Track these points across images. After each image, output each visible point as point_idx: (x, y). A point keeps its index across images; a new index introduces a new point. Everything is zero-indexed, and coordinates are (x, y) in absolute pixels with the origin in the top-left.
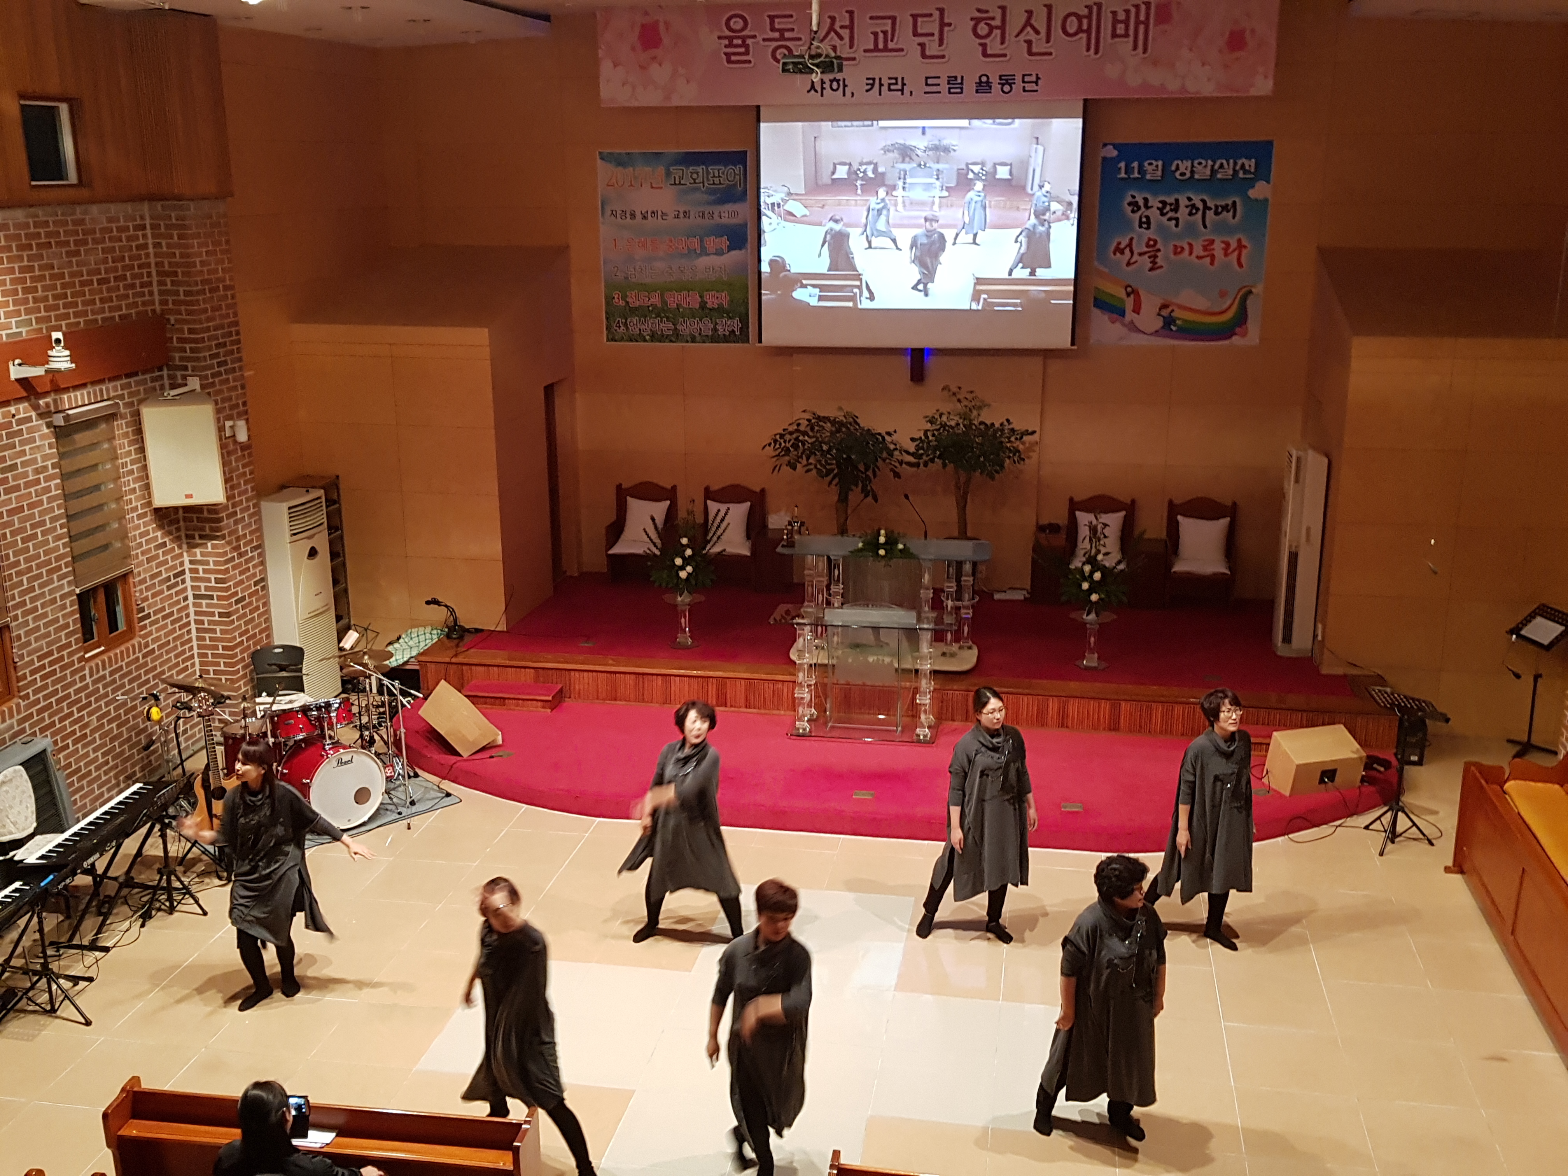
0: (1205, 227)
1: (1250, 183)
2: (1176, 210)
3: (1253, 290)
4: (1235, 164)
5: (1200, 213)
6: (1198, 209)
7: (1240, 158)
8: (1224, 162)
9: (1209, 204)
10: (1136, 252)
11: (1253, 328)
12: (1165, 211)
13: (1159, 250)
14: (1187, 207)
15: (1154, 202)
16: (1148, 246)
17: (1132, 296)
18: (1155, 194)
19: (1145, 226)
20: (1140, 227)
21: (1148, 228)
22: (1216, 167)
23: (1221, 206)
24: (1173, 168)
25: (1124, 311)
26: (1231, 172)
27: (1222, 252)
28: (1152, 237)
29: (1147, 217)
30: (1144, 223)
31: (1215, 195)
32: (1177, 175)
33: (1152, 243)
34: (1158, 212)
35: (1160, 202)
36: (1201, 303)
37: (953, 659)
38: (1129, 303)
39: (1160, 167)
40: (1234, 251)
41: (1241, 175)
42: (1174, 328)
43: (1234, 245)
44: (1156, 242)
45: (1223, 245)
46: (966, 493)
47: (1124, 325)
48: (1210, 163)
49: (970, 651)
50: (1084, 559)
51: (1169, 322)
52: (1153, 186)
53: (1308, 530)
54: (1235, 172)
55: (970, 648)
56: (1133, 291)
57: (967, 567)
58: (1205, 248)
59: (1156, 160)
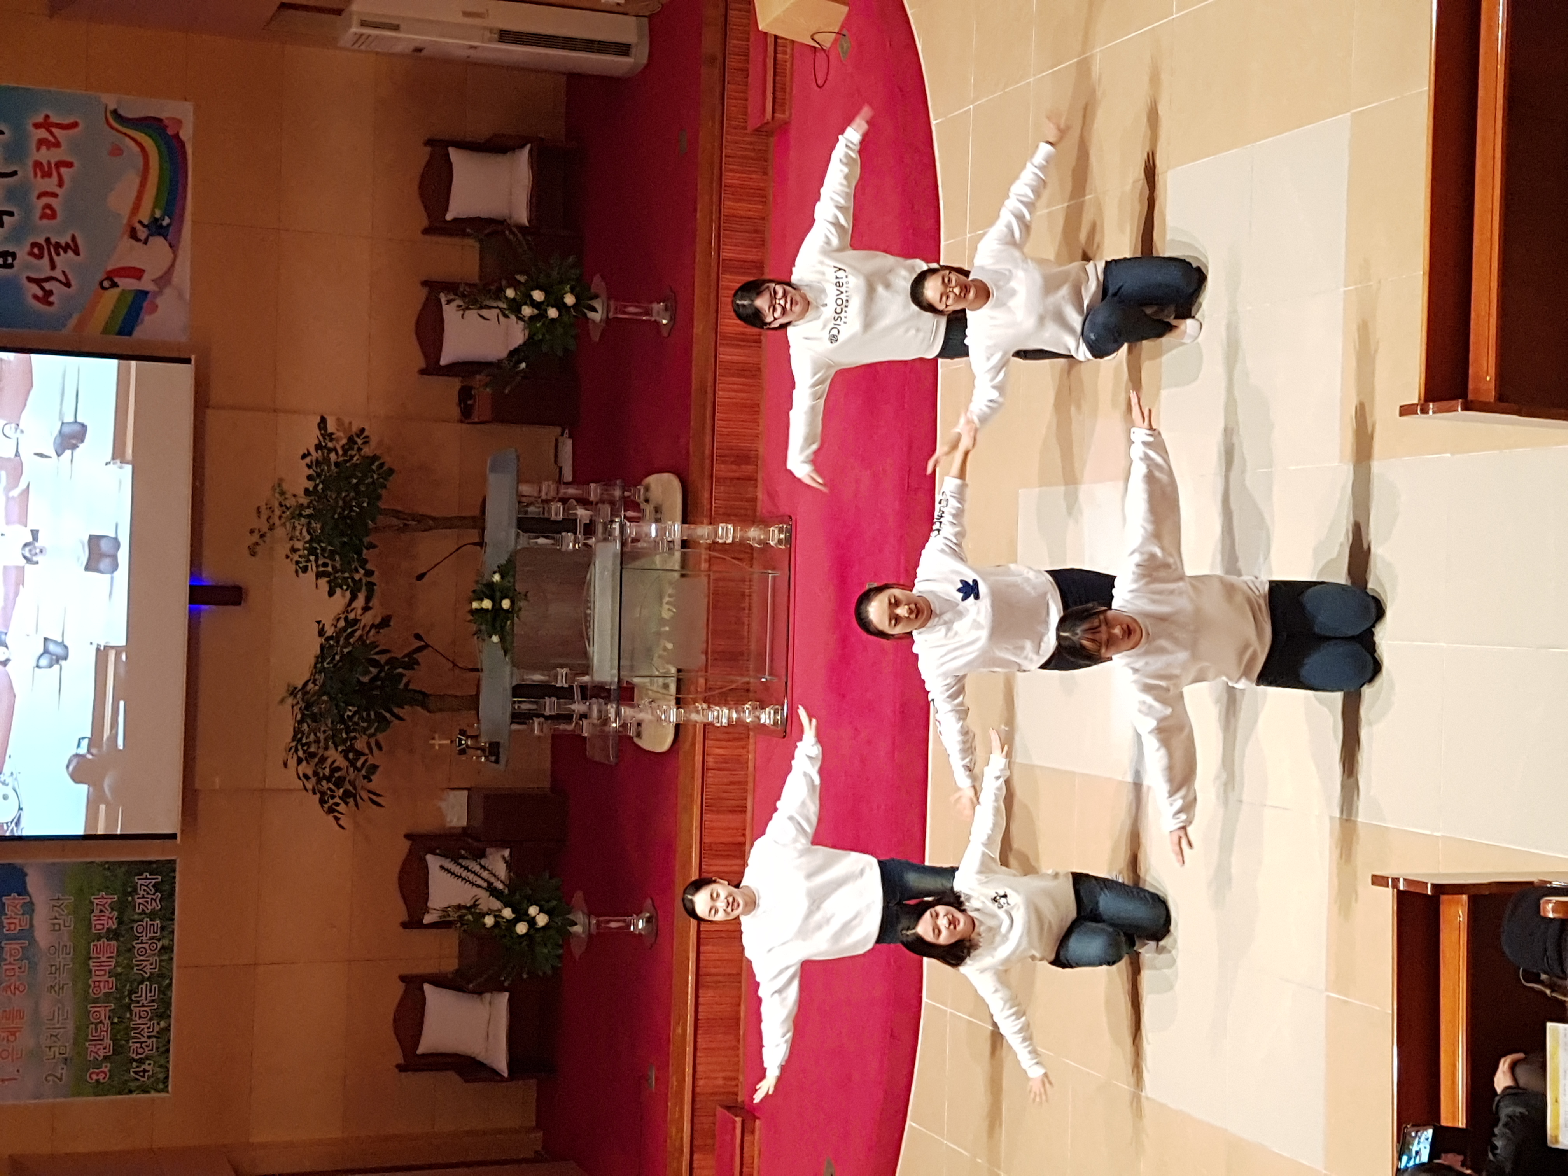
0: (14, 173)
3: (111, 108)
10: (53, 274)
11: (168, 109)
13: (48, 240)
16: (40, 257)
17: (116, 280)
20: (11, 266)
21: (13, 255)
25: (139, 291)
27: (53, 150)
28: (28, 249)
33: (36, 250)
36: (132, 180)
37: (665, 509)
38: (127, 284)
40: (53, 134)
42: (167, 220)
43: (42, 133)
44: (34, 245)
45: (44, 149)
46: (414, 517)
47: (160, 292)
49: (653, 487)
50: (513, 317)
51: (157, 228)
55: (647, 489)
56: (109, 278)
57: (525, 489)
58: (46, 174)
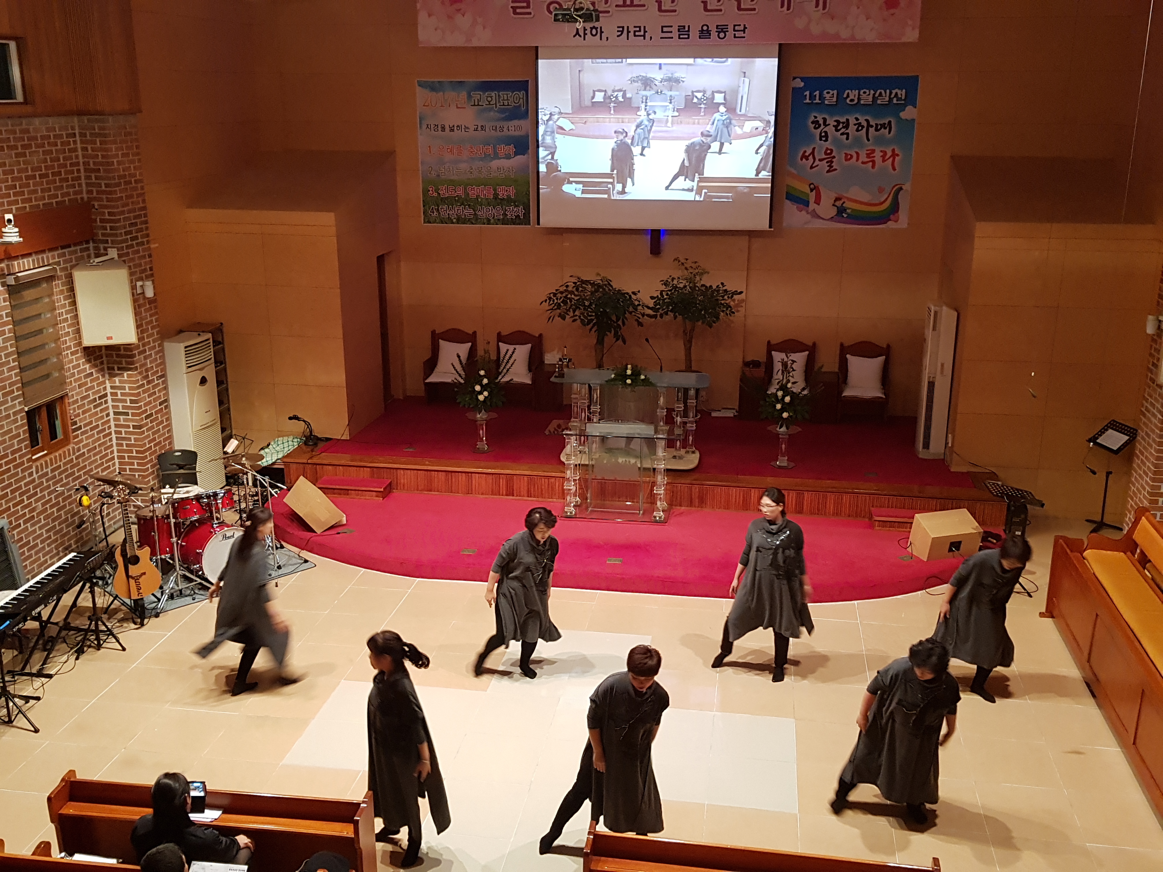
0: (868, 140)
1: (903, 107)
2: (847, 127)
3: (904, 187)
4: (891, 93)
5: (865, 130)
6: (863, 127)
7: (894, 89)
8: (883, 92)
9: (871, 124)
10: (817, 160)
11: (903, 215)
12: (839, 128)
13: (834, 157)
14: (855, 125)
15: (831, 122)
16: (826, 153)
17: (814, 191)
18: (832, 115)
19: (824, 139)
20: (821, 140)
21: (826, 140)
22: (877, 95)
23: (880, 124)
24: (845, 96)
25: (808, 202)
26: (887, 99)
27: (881, 159)
28: (829, 148)
29: (826, 132)
30: (823, 137)
31: (876, 116)
32: (848, 101)
33: (829, 151)
34: (834, 128)
35: (835, 121)
36: (865, 197)
37: (681, 461)
38: (812, 196)
39: (835, 96)
40: (889, 158)
41: (895, 101)
42: (845, 216)
43: (889, 154)
44: (832, 150)
45: (882, 154)
46: (691, 338)
47: (808, 213)
48: (872, 92)
49: (694, 455)
50: (778, 387)
51: (841, 211)
52: (831, 109)
53: (942, 365)
54: (891, 99)
55: (693, 452)
56: (815, 188)
57: (692, 392)
58: (868, 156)
59: (833, 90)
